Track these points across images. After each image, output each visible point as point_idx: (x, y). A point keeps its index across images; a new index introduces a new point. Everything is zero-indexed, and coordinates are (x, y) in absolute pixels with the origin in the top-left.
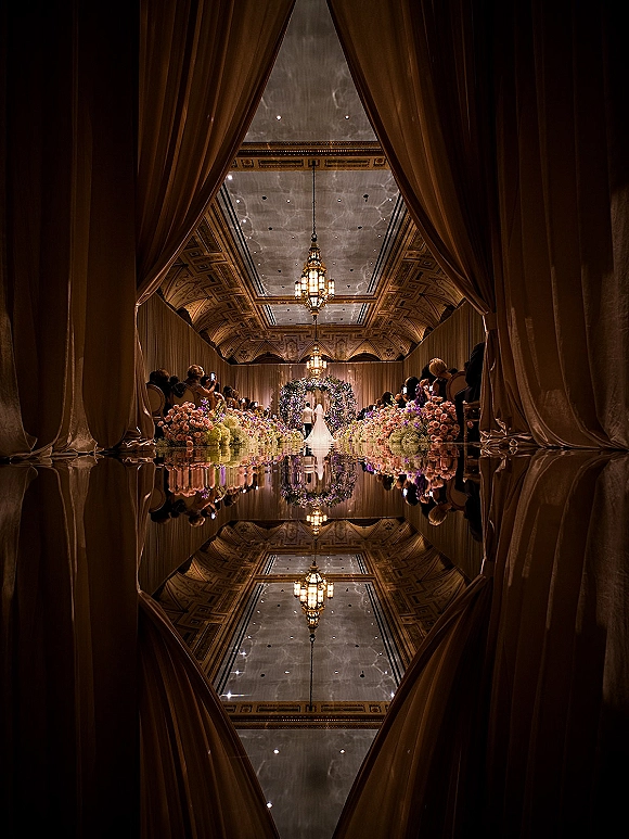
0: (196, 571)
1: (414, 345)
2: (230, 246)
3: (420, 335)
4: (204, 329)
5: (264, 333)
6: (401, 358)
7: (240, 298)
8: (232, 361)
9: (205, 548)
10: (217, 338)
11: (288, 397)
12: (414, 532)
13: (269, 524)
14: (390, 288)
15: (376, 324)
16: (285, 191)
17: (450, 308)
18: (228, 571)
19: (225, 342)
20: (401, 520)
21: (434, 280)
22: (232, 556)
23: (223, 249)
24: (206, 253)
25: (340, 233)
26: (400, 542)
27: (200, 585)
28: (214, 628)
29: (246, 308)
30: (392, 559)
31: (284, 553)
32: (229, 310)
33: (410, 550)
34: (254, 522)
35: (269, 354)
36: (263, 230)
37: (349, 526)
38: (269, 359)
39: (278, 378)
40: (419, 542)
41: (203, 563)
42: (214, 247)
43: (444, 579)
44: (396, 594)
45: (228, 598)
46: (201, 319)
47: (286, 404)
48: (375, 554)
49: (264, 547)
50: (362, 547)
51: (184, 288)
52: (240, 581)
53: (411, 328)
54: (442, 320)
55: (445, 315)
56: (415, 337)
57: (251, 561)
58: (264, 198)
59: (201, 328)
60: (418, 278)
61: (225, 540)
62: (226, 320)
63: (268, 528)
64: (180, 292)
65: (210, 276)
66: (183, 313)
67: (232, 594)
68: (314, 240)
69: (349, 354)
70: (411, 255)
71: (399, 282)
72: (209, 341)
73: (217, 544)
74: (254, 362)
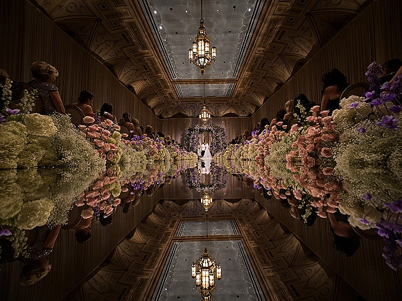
0: (138, 237)
1: (257, 107)
2: (154, 45)
3: (261, 101)
4: (144, 98)
5: (177, 102)
6: (250, 115)
7: (163, 81)
8: (160, 117)
9: (144, 220)
10: (152, 103)
11: (190, 135)
12: (261, 208)
13: (182, 202)
14: (246, 74)
15: (237, 97)
16: (184, 4)
17: (280, 84)
18: (158, 234)
19: (157, 106)
20: (253, 200)
21: (272, 67)
22: (160, 224)
23: (149, 46)
24: (140, 50)
25: (218, 36)
26: (255, 212)
27: (139, 246)
28: (143, 282)
29: (166, 87)
30: (252, 224)
31: (189, 220)
32: (157, 87)
33: (261, 218)
34: (173, 200)
35: (180, 113)
36: (172, 34)
37: (224, 203)
38: (181, 116)
39: (185, 126)
40: (265, 214)
41: (143, 231)
42: (144, 47)
43: (286, 240)
44: (258, 250)
45: (155, 256)
46: (142, 92)
47: (188, 139)
48: (241, 220)
49: (178, 217)
50: (233, 216)
51: (130, 73)
52: (164, 242)
53: (256, 98)
54: (275, 92)
55: (277, 89)
56: (259, 103)
57: (171, 226)
58: (171, 9)
59: (142, 97)
60: (262, 67)
61: (157, 214)
62: (156, 94)
63: (181, 205)
64: (127, 75)
65: (144, 66)
66: (130, 87)
67: (158, 252)
68: (202, 23)
69: (222, 114)
70: (259, 51)
71: (251, 70)
72: (147, 105)
73: (152, 218)
74: (172, 117)
